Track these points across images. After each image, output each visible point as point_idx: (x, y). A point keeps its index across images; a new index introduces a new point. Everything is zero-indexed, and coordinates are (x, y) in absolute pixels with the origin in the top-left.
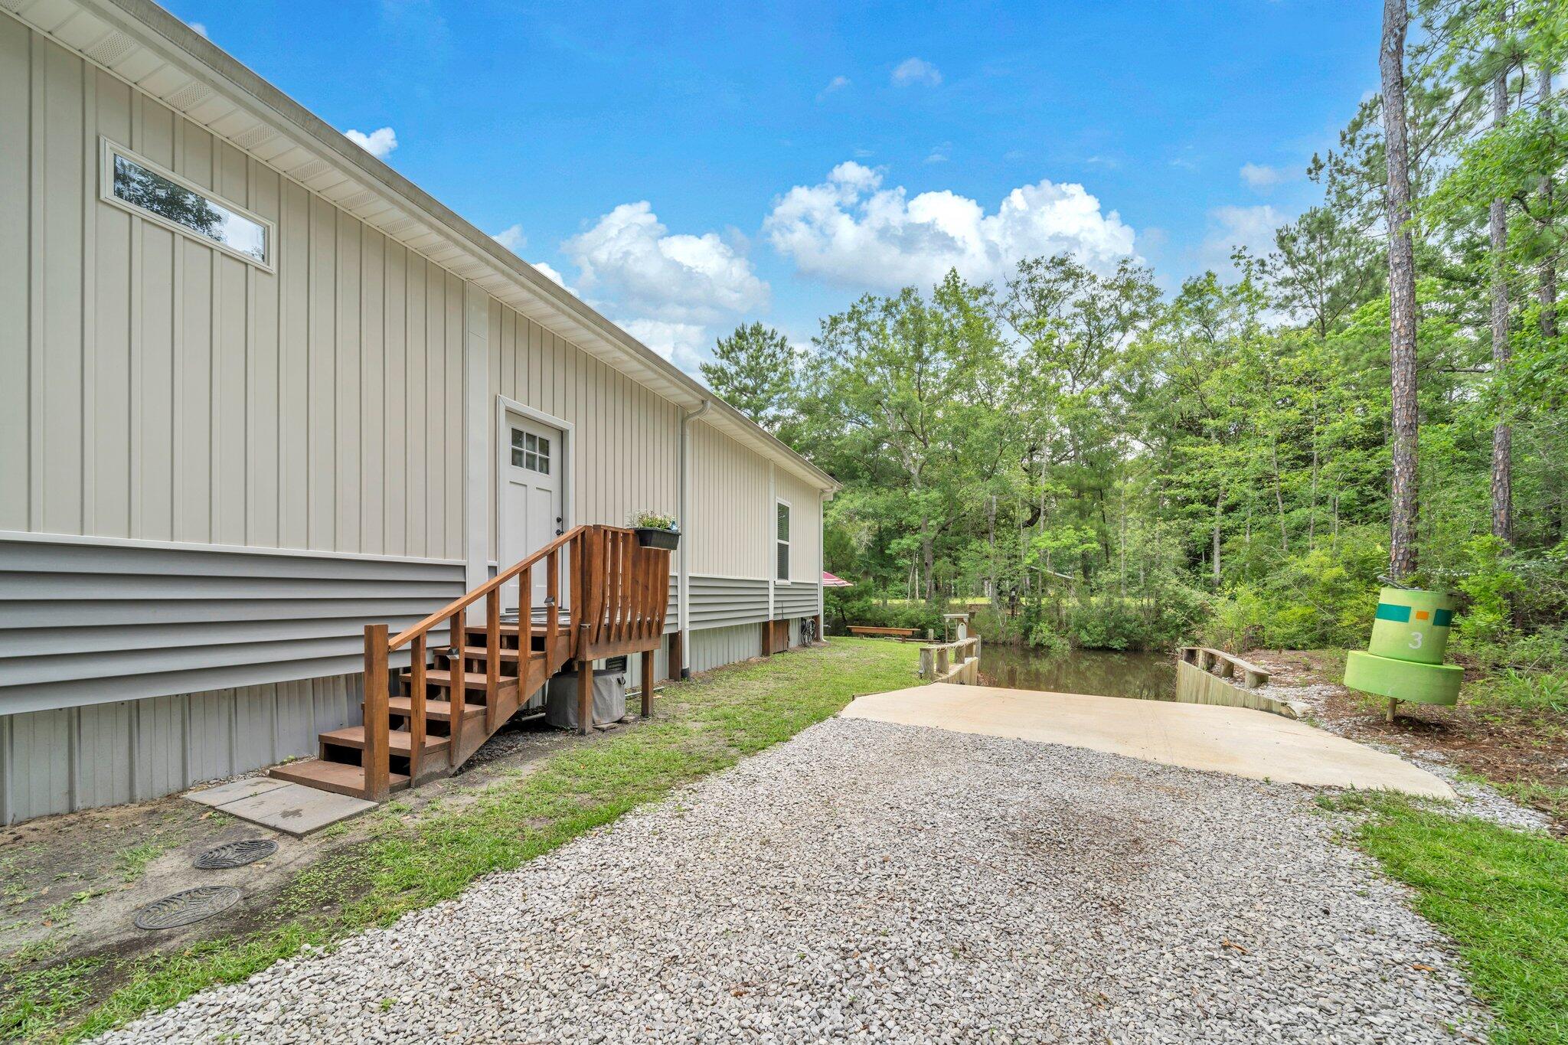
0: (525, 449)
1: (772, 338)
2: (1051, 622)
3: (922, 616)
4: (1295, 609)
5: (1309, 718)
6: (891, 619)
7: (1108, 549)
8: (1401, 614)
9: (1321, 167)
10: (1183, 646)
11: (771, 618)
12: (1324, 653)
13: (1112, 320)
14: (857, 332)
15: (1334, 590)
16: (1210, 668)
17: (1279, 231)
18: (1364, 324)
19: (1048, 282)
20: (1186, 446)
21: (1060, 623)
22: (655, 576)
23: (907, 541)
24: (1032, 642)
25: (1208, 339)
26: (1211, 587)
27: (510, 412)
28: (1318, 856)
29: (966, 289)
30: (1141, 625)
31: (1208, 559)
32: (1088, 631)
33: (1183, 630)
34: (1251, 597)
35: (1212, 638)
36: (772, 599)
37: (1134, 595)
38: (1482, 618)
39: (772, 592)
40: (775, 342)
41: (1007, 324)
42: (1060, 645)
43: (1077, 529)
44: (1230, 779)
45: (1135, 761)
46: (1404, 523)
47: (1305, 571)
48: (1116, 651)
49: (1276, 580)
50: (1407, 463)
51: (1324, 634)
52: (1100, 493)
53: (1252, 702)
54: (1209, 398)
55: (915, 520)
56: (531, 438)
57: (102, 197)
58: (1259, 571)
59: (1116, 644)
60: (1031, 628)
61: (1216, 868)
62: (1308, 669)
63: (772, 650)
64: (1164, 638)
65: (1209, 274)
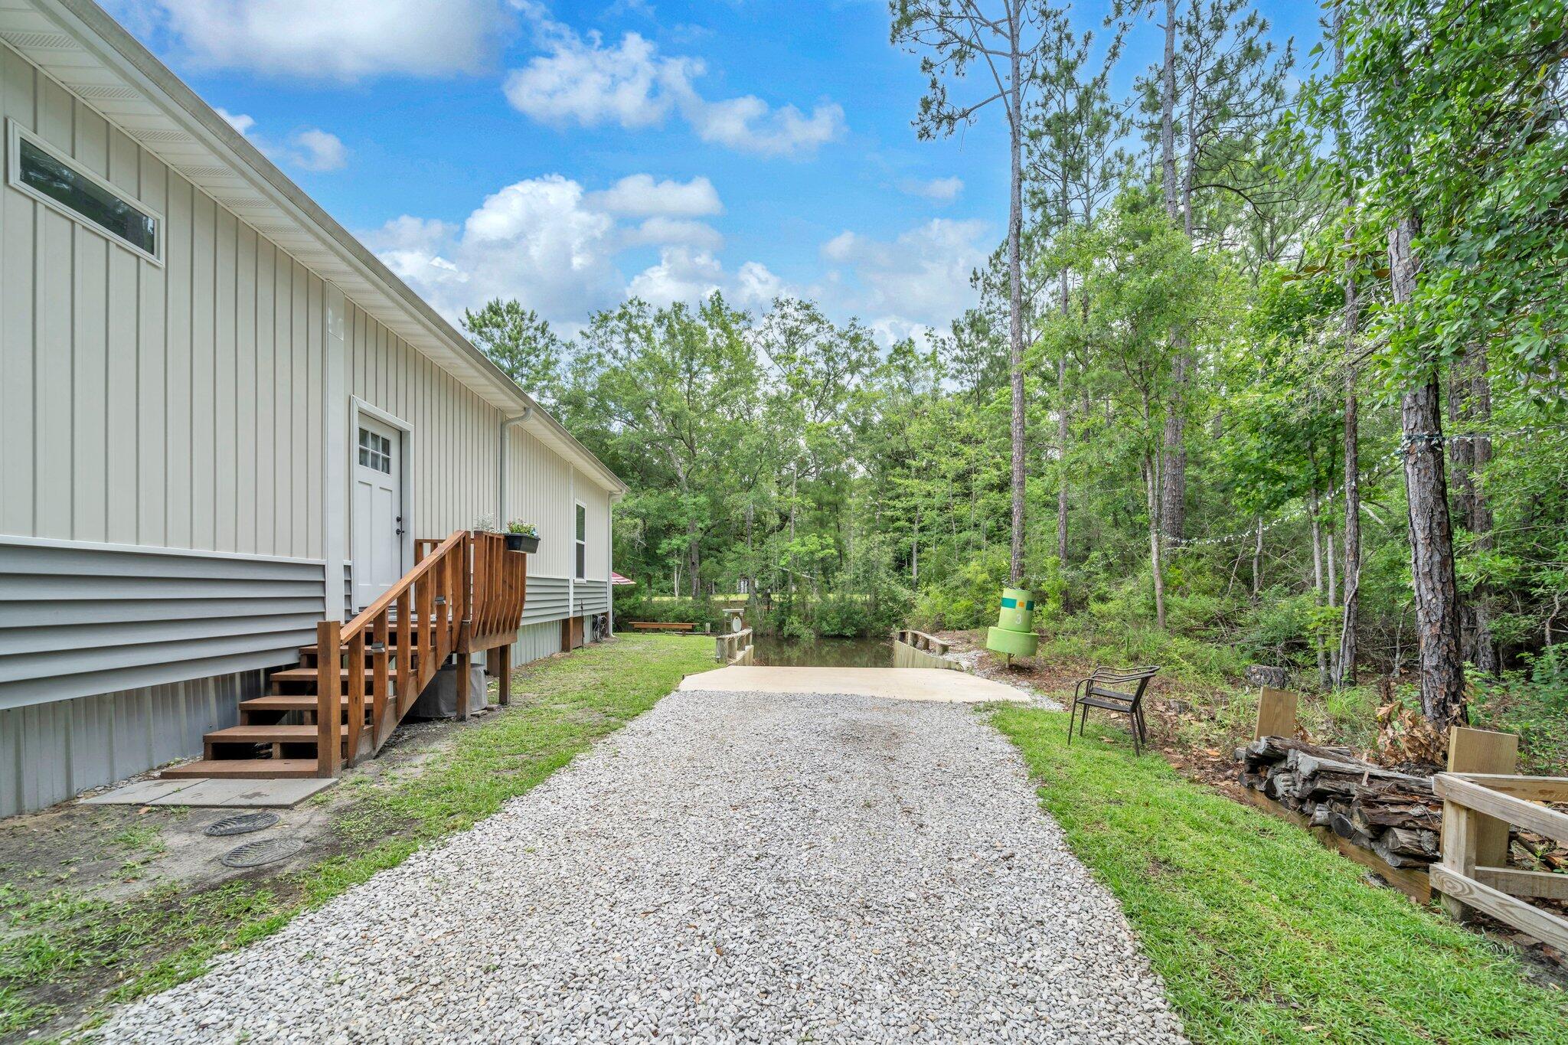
0: (370, 449)
1: (531, 320)
2: (799, 616)
3: (691, 612)
4: (962, 602)
5: (970, 670)
6: (661, 615)
7: (842, 555)
8: (1011, 603)
9: (978, 279)
10: (896, 631)
11: (571, 615)
12: (978, 631)
13: (845, 364)
14: (627, 332)
15: (983, 589)
16: (915, 644)
17: (954, 322)
18: (1001, 403)
19: (796, 320)
20: (896, 477)
21: (807, 616)
22: (517, 576)
23: (676, 541)
24: (786, 631)
25: (909, 392)
26: (914, 586)
27: (362, 413)
28: (975, 730)
29: (728, 312)
30: (865, 616)
31: (910, 564)
32: (828, 622)
33: (894, 618)
34: (938, 593)
35: (914, 624)
36: (572, 596)
37: (861, 592)
38: (1051, 606)
39: (572, 590)
40: (535, 324)
41: (762, 350)
42: (807, 634)
43: (820, 537)
44: (933, 703)
45: (884, 699)
46: (1018, 545)
47: (968, 576)
48: (847, 638)
49: (953, 581)
50: (1020, 505)
51: (978, 619)
52: (835, 507)
53: (940, 664)
54: (911, 440)
55: (683, 521)
56: (375, 437)
57: (11, 182)
58: (942, 575)
59: (848, 632)
60: (784, 620)
61: (932, 740)
62: (969, 642)
63: (572, 646)
64: (880, 625)
65: (910, 340)
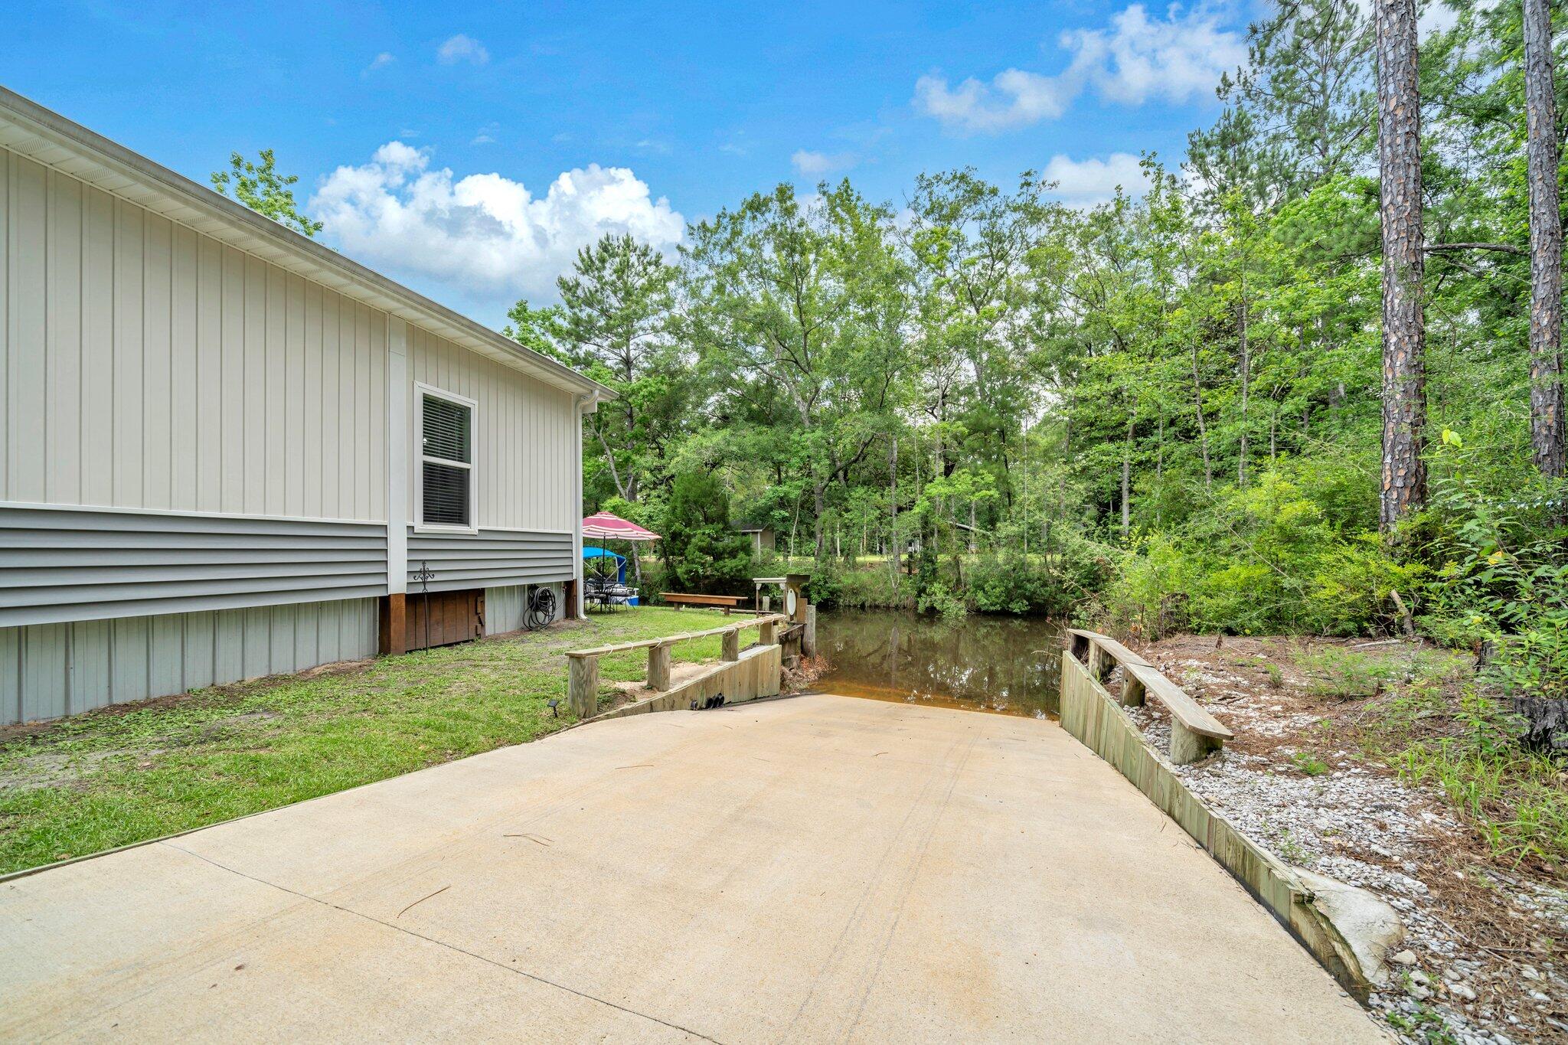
2: (947, 583)
4: (1235, 568)
7: (1010, 498)
11: (396, 589)
15: (1296, 538)
21: (957, 583)
24: (924, 605)
30: (1045, 584)
32: (986, 593)
34: (1170, 550)
36: (399, 556)
37: (1037, 551)
42: (955, 608)
43: (976, 472)
46: (1405, 428)
49: (1201, 526)
50: (1409, 327)
59: (1016, 607)
60: (923, 588)
